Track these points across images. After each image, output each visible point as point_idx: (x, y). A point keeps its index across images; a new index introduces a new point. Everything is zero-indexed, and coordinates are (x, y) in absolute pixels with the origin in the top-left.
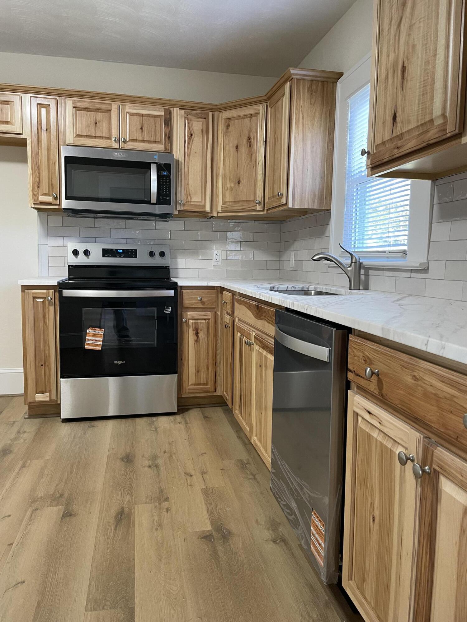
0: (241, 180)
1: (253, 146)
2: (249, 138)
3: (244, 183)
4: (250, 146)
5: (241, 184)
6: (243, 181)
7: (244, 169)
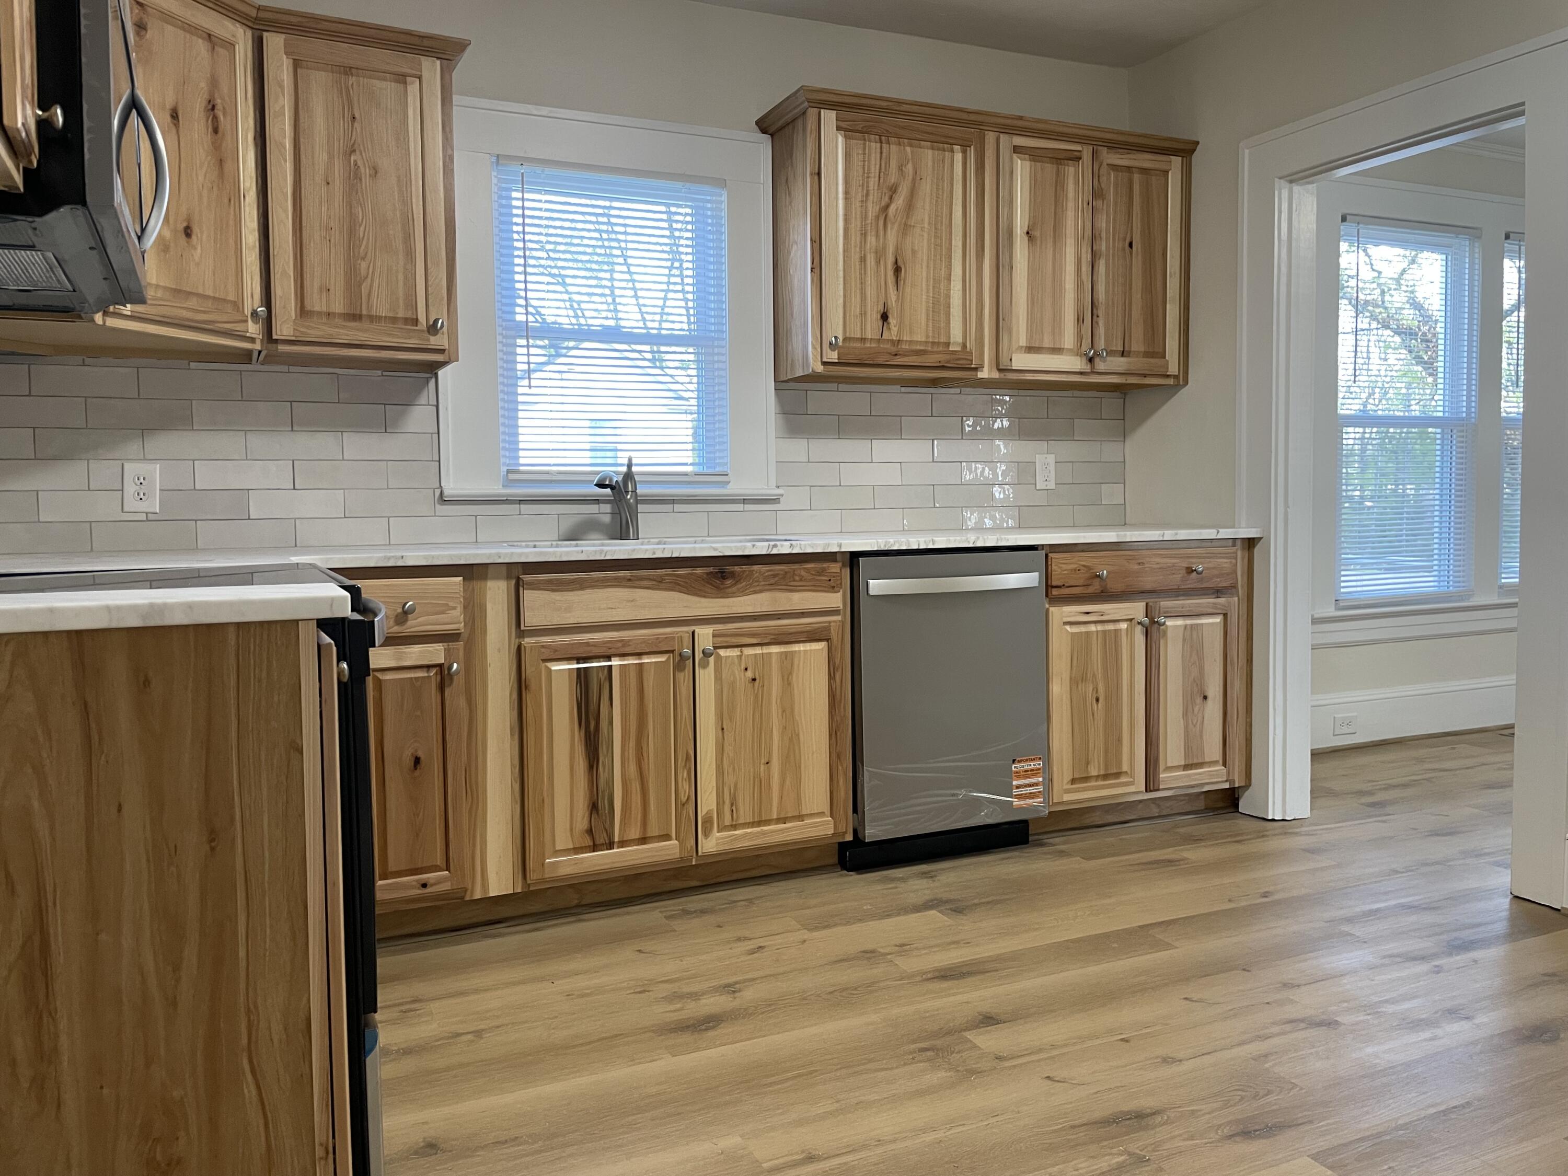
0: (196, 229)
1: (223, 135)
2: (212, 107)
3: (204, 237)
4: (216, 131)
5: (194, 237)
6: (202, 233)
7: (200, 196)
